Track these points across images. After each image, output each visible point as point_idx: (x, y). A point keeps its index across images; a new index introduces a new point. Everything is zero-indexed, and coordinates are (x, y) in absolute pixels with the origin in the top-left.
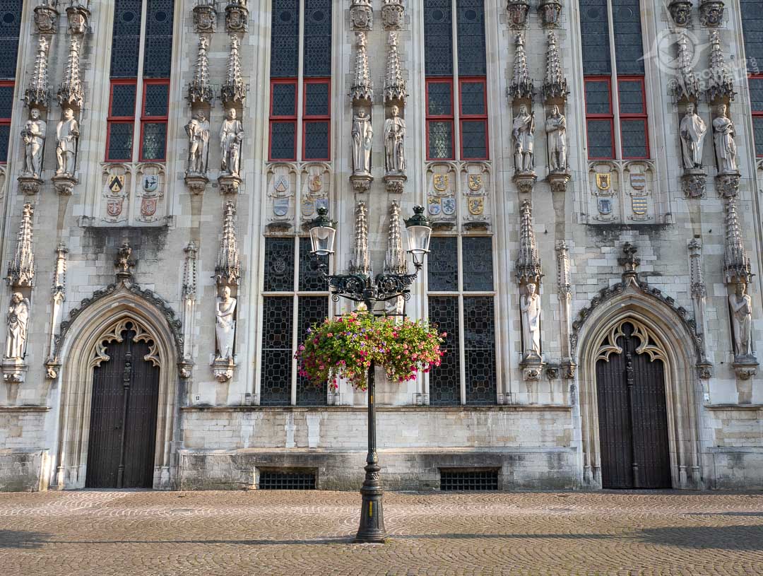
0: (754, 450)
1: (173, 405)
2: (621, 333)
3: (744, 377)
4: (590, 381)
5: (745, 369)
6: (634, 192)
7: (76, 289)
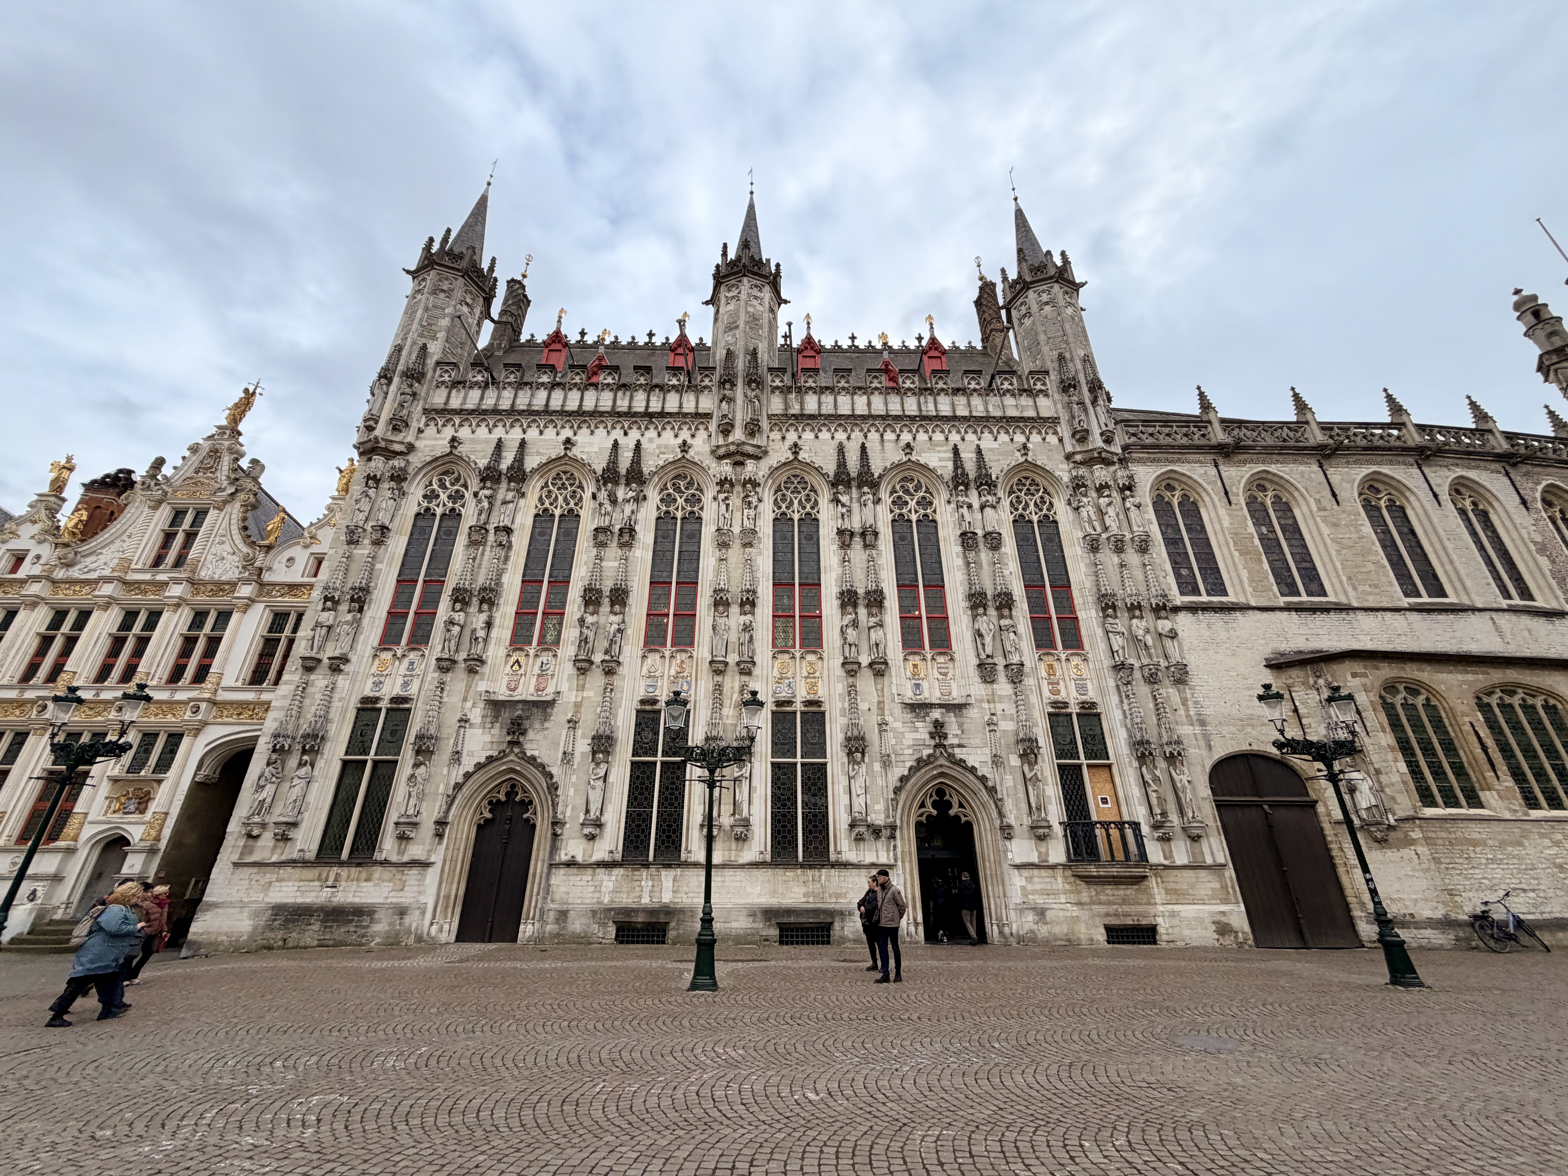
0: (1055, 906)
1: (543, 861)
2: (935, 797)
3: (1041, 838)
4: (909, 841)
5: (1041, 831)
6: (941, 677)
7: (471, 754)
